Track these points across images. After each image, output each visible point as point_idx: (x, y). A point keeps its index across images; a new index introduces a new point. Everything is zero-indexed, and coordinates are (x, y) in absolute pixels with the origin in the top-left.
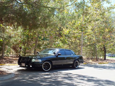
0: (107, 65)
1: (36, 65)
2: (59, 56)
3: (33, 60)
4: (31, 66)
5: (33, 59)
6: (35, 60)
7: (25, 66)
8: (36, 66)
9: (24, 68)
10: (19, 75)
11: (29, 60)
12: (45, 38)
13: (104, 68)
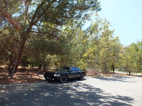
0: (111, 77)
2: (71, 72)
3: (55, 75)
4: (53, 79)
11: (52, 74)
13: (106, 80)
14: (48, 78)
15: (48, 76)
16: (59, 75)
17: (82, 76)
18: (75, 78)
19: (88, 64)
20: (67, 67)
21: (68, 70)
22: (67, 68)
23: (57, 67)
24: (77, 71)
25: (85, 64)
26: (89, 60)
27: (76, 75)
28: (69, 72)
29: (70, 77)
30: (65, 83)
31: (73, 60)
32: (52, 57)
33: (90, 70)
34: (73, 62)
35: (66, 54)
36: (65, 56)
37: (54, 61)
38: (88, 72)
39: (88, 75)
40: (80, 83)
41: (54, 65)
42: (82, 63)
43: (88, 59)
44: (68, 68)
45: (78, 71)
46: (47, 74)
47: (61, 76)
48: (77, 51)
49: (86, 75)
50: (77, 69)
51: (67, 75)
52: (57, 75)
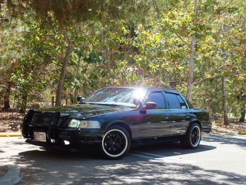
1: (83, 138)
2: (149, 112)
4: (67, 143)
5: (73, 121)
6: (79, 122)
7: (48, 141)
8: (83, 141)
9: (38, 148)
10: (32, 173)
12: (95, 57)
18: (159, 138)
30: (119, 160)
51: (132, 127)
52: (84, 124)
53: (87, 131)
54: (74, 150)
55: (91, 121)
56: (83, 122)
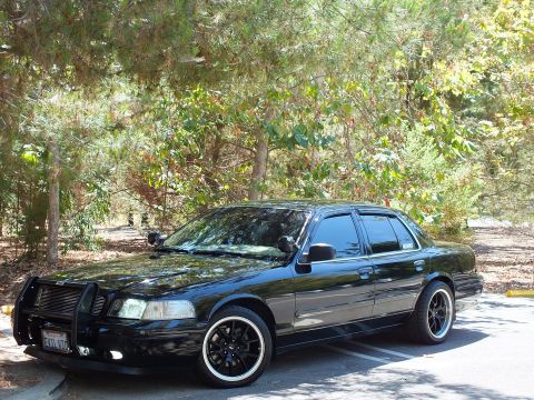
3: (133, 309)
4: (117, 355)
5: (130, 302)
6: (143, 304)
11: (100, 302)
14: (56, 340)
15: (60, 324)
16: (180, 309)
17: (439, 298)
19: (492, 170)
20: (262, 214)
21: (283, 246)
22: (264, 227)
23: (165, 219)
24: (378, 248)
25: (461, 172)
26: (499, 125)
27: (373, 296)
28: (289, 271)
29: (306, 322)
31: (328, 131)
32: (93, 111)
33: (510, 232)
34: (322, 154)
35: (246, 70)
36: (239, 89)
37: (118, 157)
38: (486, 250)
39: (495, 288)
40: (425, 379)
41: (134, 201)
42: (429, 161)
43: (490, 117)
44: (276, 229)
45: (395, 246)
46: (41, 297)
47: (204, 311)
48: (369, 27)
49: (474, 288)
50: (379, 231)
51: (272, 303)
52: (156, 309)
53: (162, 325)
54: (134, 372)
55: (170, 302)
56: (153, 304)
